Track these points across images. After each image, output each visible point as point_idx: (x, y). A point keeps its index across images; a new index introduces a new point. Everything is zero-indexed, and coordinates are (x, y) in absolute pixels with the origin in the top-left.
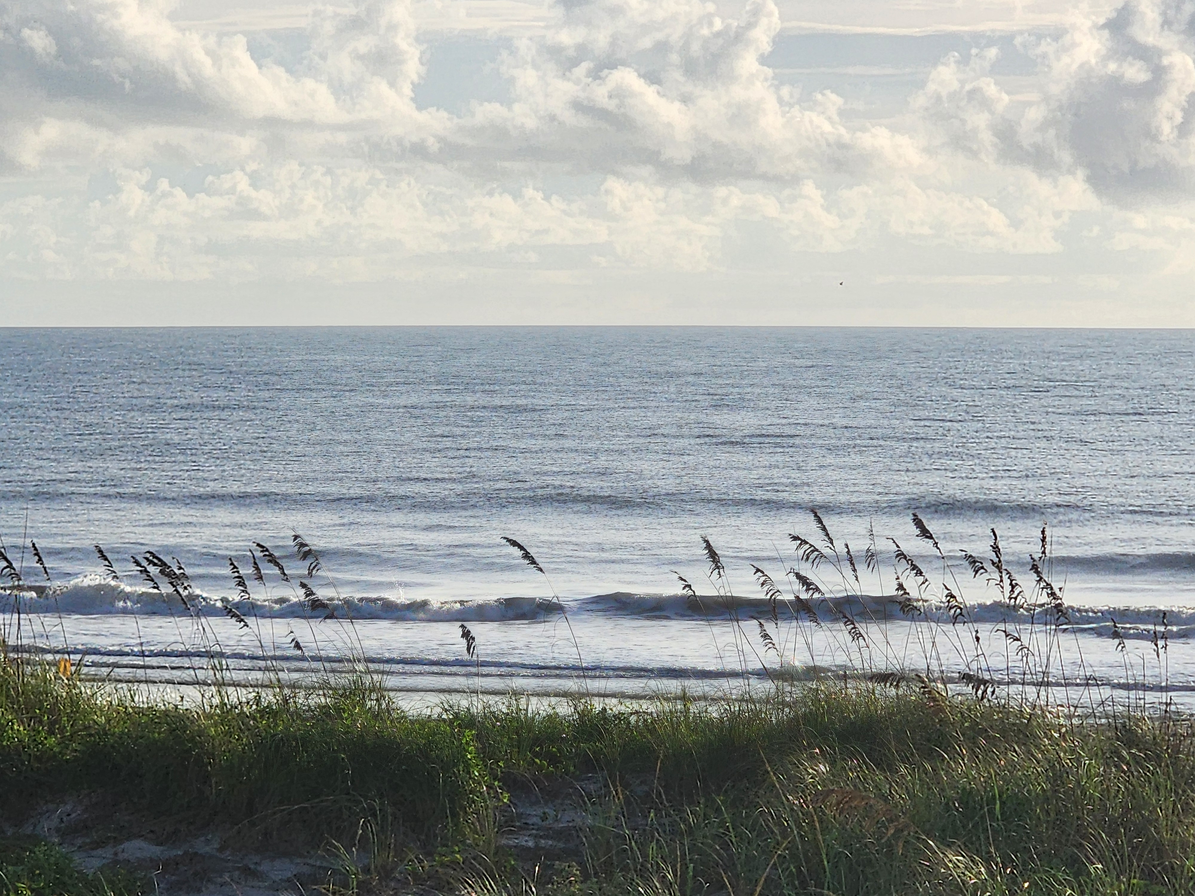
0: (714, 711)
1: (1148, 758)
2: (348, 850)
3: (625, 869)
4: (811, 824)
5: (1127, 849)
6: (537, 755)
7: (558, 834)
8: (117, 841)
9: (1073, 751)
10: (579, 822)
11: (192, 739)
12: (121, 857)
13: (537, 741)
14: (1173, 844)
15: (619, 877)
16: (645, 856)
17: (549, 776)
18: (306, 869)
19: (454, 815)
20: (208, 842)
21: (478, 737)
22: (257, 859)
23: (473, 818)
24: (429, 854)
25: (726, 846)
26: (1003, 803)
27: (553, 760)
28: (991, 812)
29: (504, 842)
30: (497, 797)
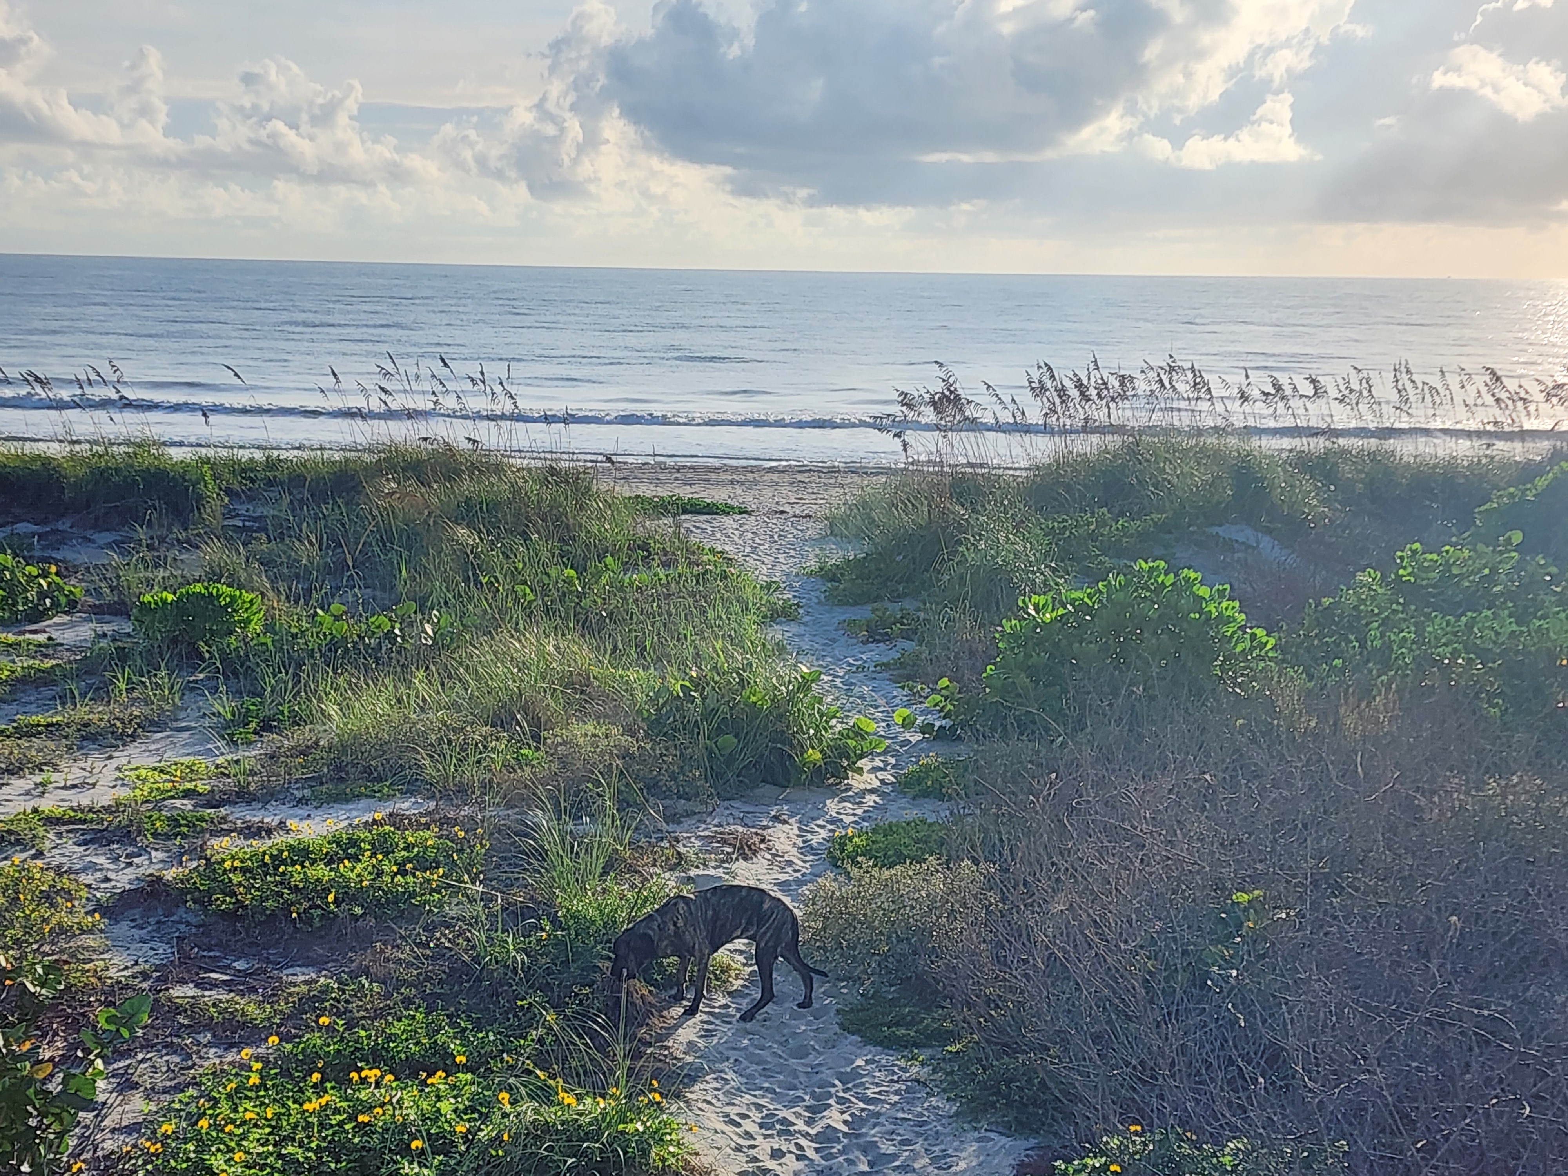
0: (337, 457)
1: (562, 482)
2: (141, 527)
3: (290, 536)
4: (388, 514)
5: (551, 528)
6: (243, 478)
7: (254, 519)
8: (13, 523)
9: (523, 478)
10: (265, 513)
11: (54, 469)
12: (15, 531)
13: (244, 470)
14: (574, 525)
15: (287, 540)
16: (301, 531)
17: (250, 489)
18: (119, 538)
19: (199, 509)
20: (63, 524)
21: (211, 469)
22: (92, 531)
23: (209, 510)
24: (186, 529)
25: (343, 525)
26: (487, 505)
27: (253, 481)
28: (481, 508)
29: (226, 523)
30: (222, 500)
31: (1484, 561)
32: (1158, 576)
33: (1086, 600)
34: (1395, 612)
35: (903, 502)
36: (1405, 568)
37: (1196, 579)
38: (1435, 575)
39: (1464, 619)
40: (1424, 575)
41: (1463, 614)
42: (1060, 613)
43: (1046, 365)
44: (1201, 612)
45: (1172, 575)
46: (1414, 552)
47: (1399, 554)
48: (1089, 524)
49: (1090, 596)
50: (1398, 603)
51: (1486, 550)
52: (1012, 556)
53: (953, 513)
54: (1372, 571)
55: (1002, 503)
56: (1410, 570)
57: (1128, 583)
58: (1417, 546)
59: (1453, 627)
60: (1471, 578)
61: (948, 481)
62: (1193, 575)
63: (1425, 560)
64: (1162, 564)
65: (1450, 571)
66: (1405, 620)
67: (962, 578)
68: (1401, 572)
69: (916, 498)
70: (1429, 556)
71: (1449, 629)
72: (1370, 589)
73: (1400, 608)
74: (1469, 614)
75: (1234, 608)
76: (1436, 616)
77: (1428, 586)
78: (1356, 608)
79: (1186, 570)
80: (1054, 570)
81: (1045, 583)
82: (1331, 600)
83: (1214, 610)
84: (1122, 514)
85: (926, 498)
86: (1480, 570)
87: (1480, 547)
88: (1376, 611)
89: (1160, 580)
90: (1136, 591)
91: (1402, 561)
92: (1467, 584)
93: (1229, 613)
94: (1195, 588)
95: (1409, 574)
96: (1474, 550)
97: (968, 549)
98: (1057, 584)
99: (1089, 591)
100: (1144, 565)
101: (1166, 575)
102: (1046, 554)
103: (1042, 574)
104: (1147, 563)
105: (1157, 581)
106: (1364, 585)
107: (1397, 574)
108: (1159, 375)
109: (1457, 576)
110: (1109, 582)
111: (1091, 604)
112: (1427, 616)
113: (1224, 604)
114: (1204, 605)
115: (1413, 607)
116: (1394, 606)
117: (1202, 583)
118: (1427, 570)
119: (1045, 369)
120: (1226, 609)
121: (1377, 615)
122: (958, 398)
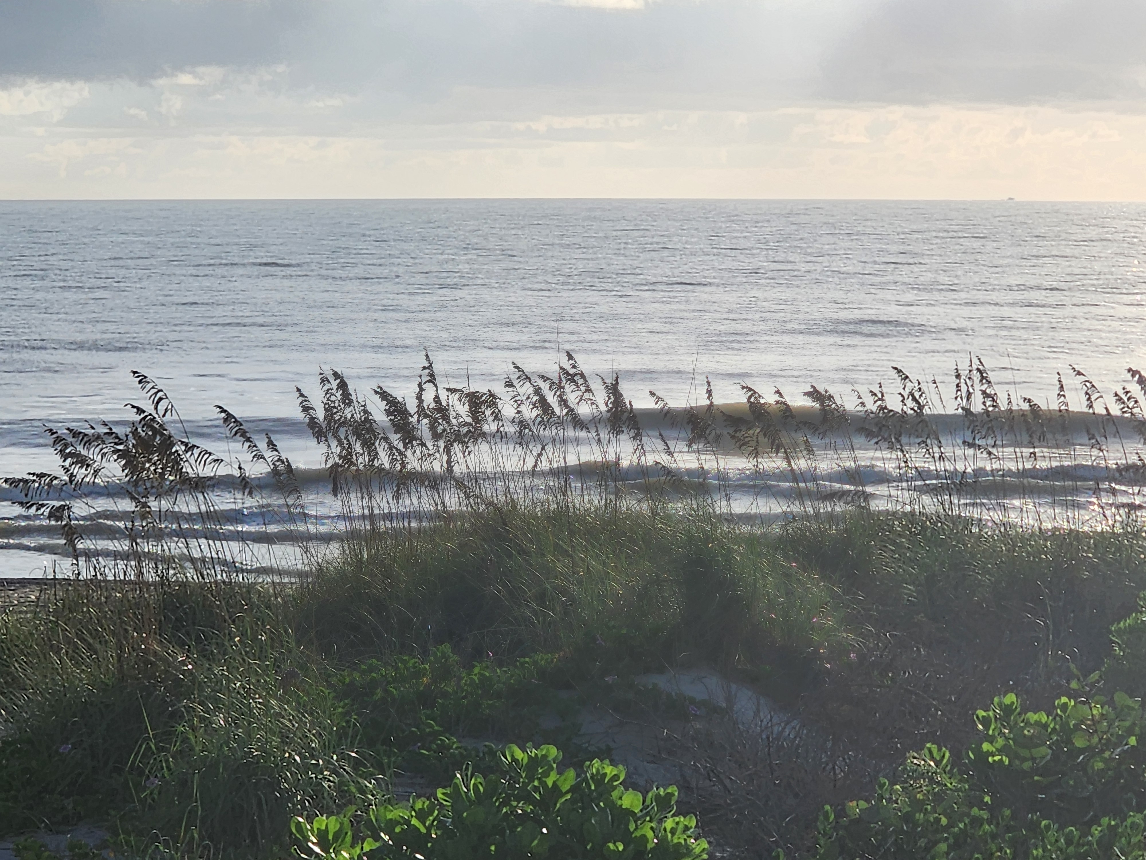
31: (1127, 724)
32: (546, 774)
33: (414, 822)
34: (977, 822)
35: (69, 641)
36: (991, 740)
37: (616, 777)
38: (1044, 751)
39: (1096, 831)
40: (1024, 753)
41: (1095, 821)
42: (367, 848)
43: (336, 375)
44: (626, 838)
45: (571, 773)
46: (1008, 710)
47: (981, 713)
48: (418, 674)
49: (422, 816)
50: (982, 804)
51: (1130, 702)
52: (276, 740)
53: (165, 660)
54: (934, 748)
55: (255, 639)
56: (1000, 742)
57: (492, 790)
58: (1010, 698)
59: (1078, 845)
60: (1107, 754)
61: (151, 597)
62: (609, 770)
63: (1027, 723)
64: (553, 751)
65: (1069, 742)
66: (994, 836)
67: (184, 783)
68: (986, 747)
69: (96, 635)
70: (1033, 717)
71: (1071, 849)
72: (932, 780)
73: (985, 814)
74: (1105, 821)
75: (686, 828)
76: (1048, 828)
77: (1035, 771)
78: (907, 818)
79: (596, 762)
80: (356, 764)
81: (341, 788)
82: (863, 804)
83: (650, 834)
84: (478, 654)
85: (113, 633)
86: (1121, 740)
87: (1121, 698)
88: (944, 821)
89: (550, 782)
90: (506, 803)
91: (987, 726)
92: (1100, 765)
93: (679, 839)
94: (615, 794)
95: (1000, 751)
96: (1111, 703)
97: (193, 729)
98: (363, 791)
99: (419, 805)
100: (519, 754)
101: (560, 773)
102: (342, 735)
103: (334, 772)
104: (524, 750)
105: (544, 784)
106: (922, 775)
107: (978, 751)
108: (538, 391)
109: (1082, 751)
110: (457, 788)
111: (423, 830)
112: (1034, 827)
113: (669, 824)
114: (632, 827)
115: (1007, 812)
116: (975, 811)
117: (627, 785)
118: (1030, 743)
119: (334, 384)
120: (673, 831)
121: (946, 828)
122: (168, 442)
